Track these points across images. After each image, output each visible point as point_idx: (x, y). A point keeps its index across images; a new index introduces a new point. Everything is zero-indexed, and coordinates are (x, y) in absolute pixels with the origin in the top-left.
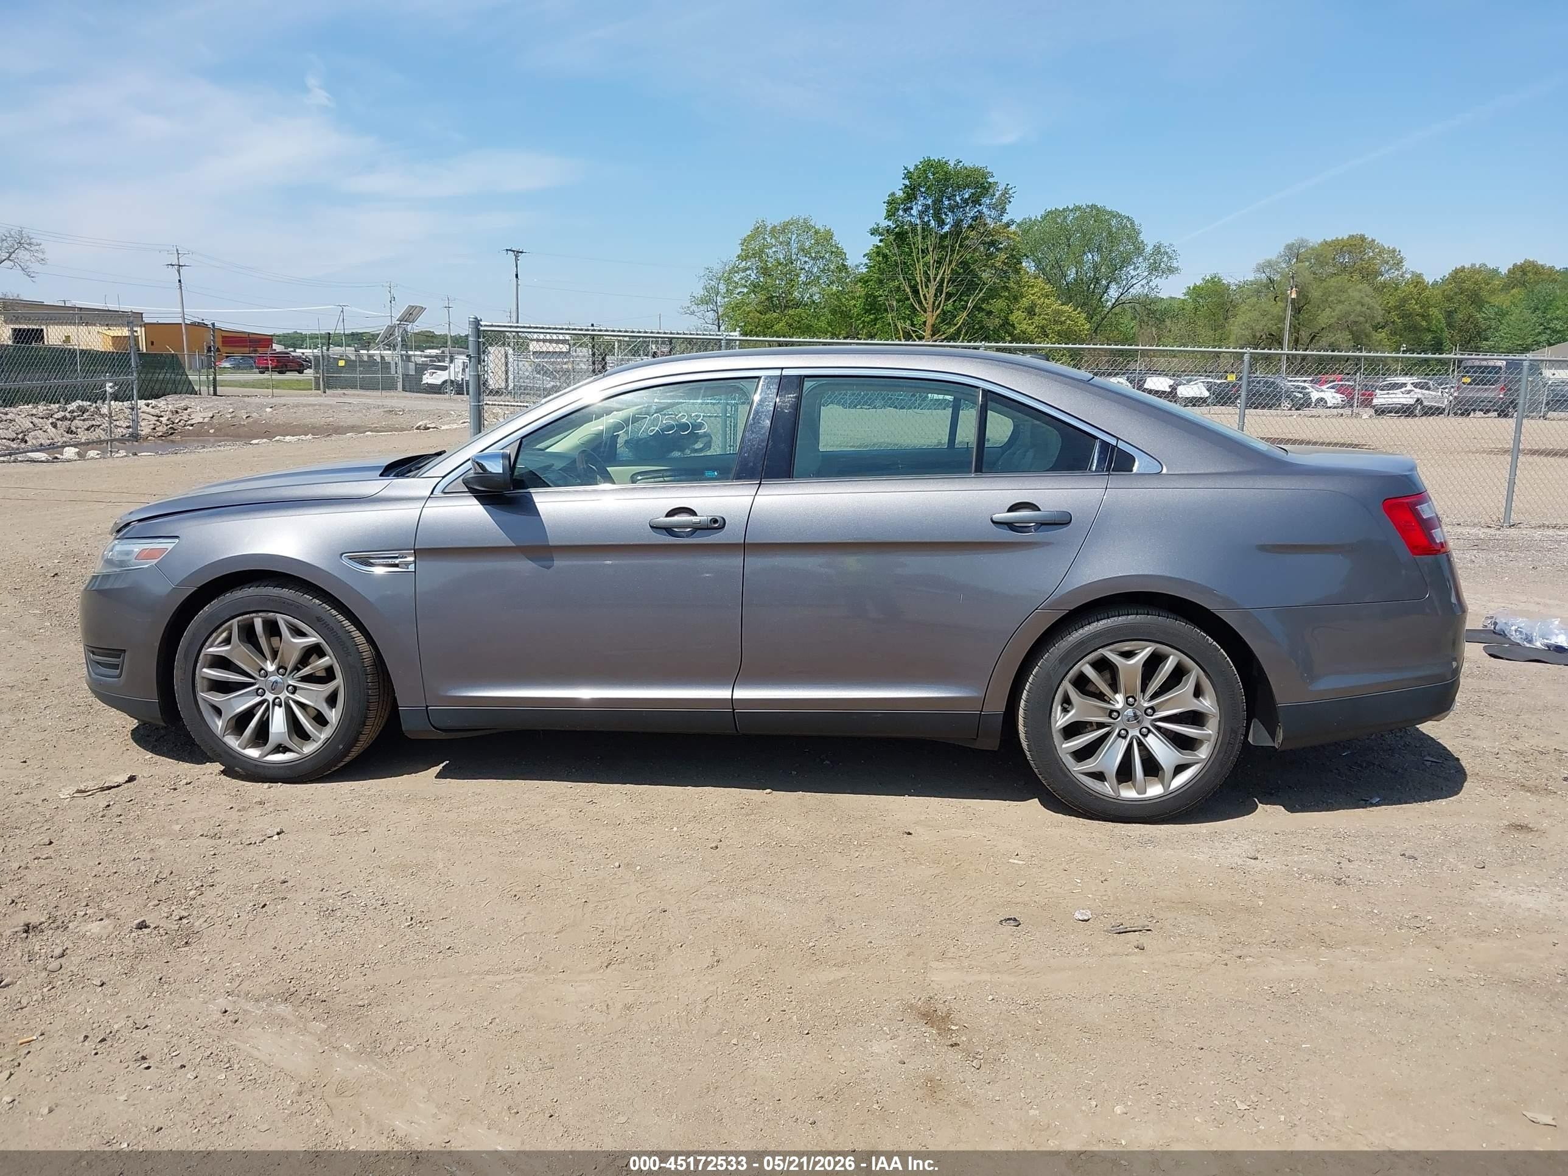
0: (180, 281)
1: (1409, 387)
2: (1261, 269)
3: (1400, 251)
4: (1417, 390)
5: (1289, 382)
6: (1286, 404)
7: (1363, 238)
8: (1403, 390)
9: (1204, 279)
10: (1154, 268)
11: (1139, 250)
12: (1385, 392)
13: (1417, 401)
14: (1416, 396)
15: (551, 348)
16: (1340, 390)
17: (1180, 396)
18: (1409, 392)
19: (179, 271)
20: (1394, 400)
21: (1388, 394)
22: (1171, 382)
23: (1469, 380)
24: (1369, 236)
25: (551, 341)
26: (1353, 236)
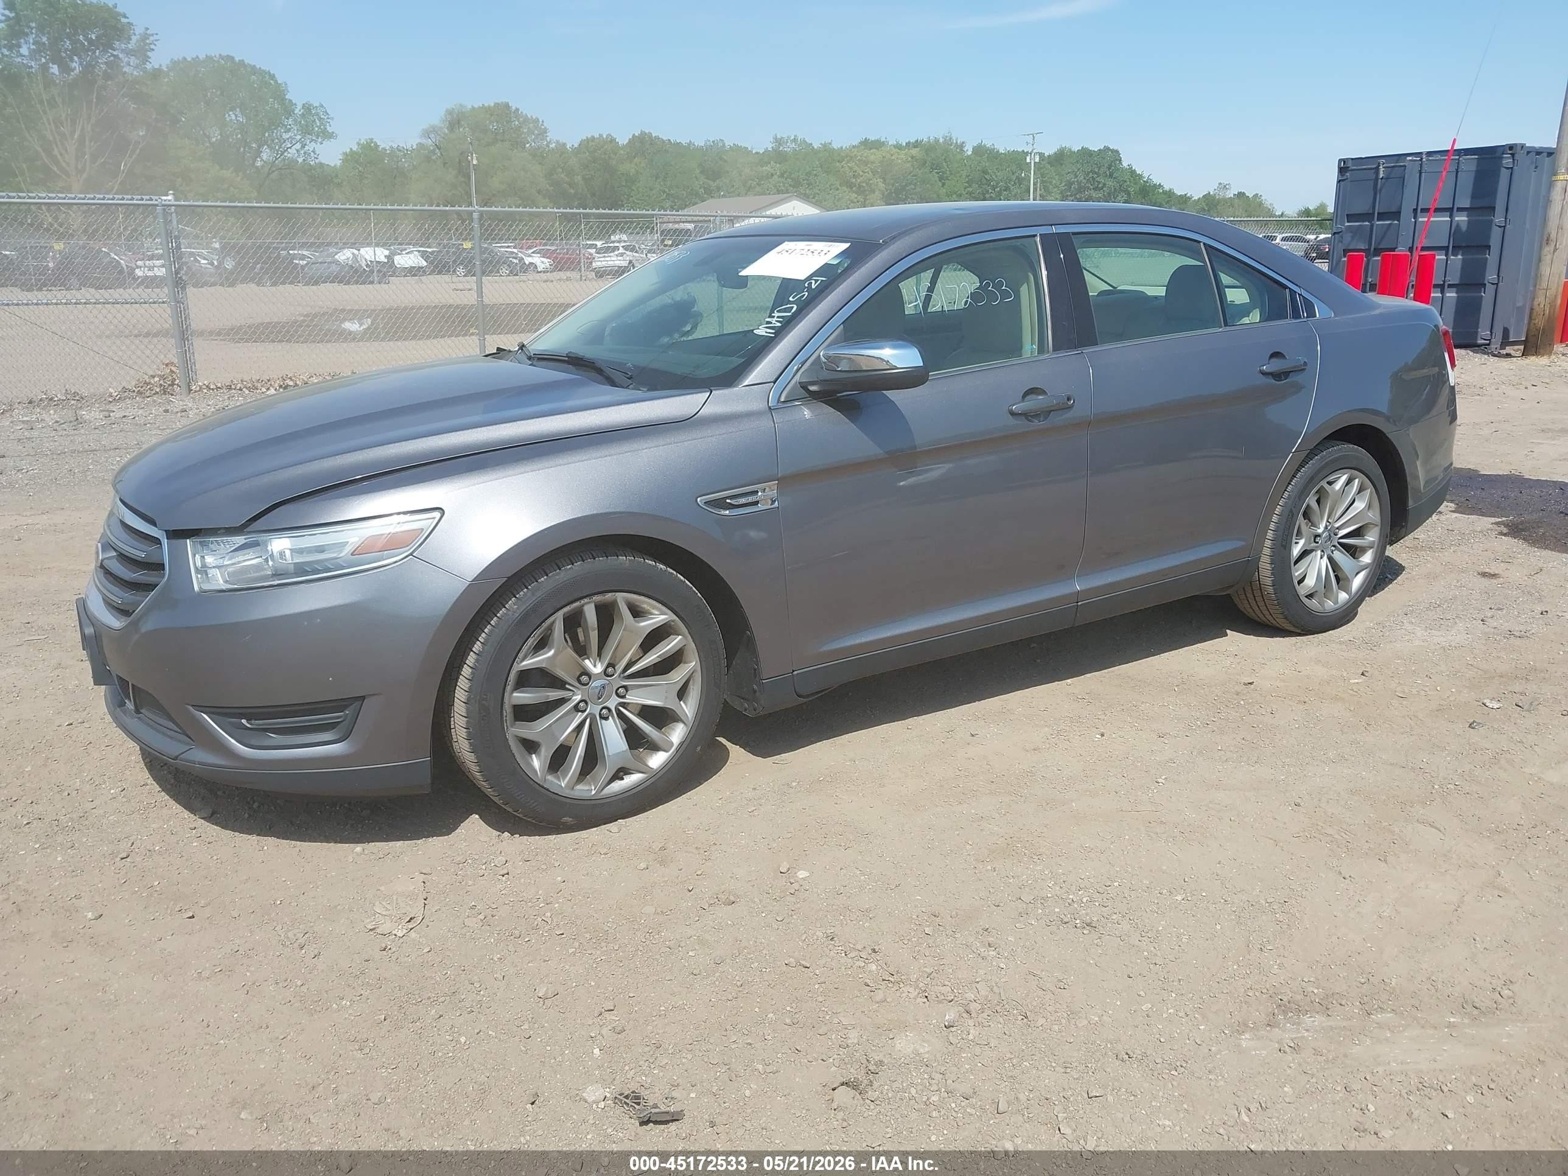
1: (621, 250)
2: (427, 134)
3: (543, 122)
4: (628, 253)
5: (503, 248)
6: (505, 270)
7: (507, 106)
8: (616, 253)
9: (358, 144)
10: (306, 130)
11: (288, 108)
12: (601, 255)
13: (629, 263)
14: (628, 259)
16: (545, 254)
17: (398, 266)
18: (622, 255)
20: (610, 263)
21: (604, 257)
22: (387, 253)
23: (670, 242)
24: (514, 106)
26: (498, 104)
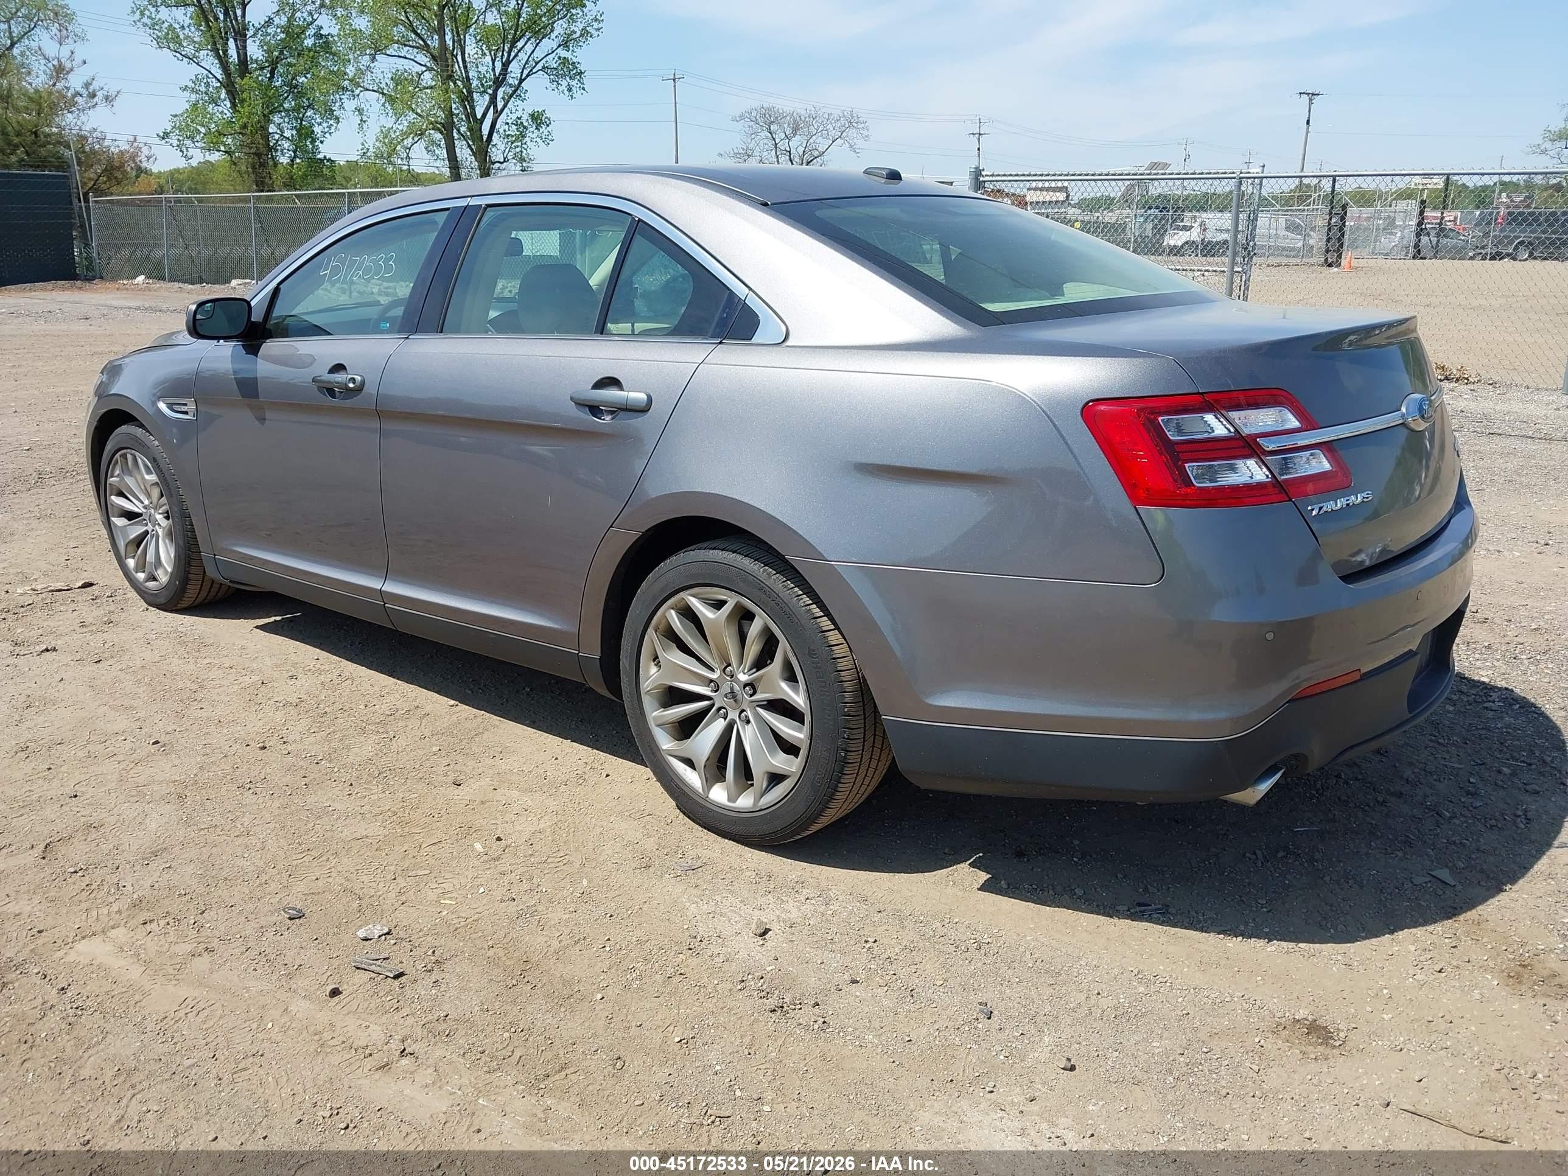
0: (979, 149)
15: (1048, 197)
19: (979, 140)
25: (1048, 189)
